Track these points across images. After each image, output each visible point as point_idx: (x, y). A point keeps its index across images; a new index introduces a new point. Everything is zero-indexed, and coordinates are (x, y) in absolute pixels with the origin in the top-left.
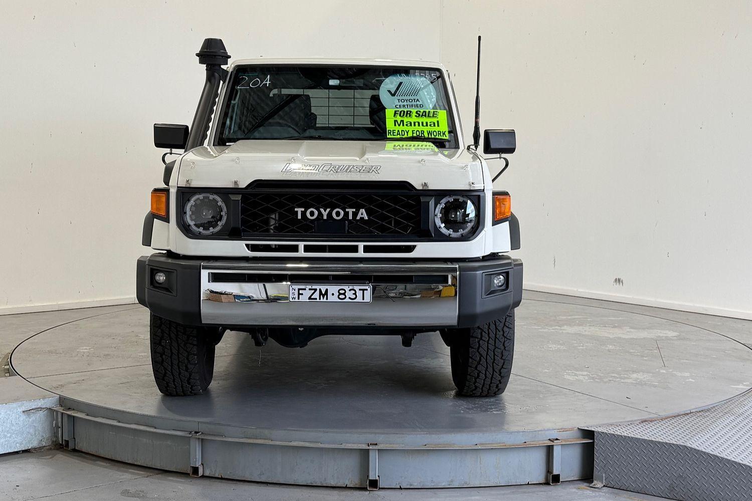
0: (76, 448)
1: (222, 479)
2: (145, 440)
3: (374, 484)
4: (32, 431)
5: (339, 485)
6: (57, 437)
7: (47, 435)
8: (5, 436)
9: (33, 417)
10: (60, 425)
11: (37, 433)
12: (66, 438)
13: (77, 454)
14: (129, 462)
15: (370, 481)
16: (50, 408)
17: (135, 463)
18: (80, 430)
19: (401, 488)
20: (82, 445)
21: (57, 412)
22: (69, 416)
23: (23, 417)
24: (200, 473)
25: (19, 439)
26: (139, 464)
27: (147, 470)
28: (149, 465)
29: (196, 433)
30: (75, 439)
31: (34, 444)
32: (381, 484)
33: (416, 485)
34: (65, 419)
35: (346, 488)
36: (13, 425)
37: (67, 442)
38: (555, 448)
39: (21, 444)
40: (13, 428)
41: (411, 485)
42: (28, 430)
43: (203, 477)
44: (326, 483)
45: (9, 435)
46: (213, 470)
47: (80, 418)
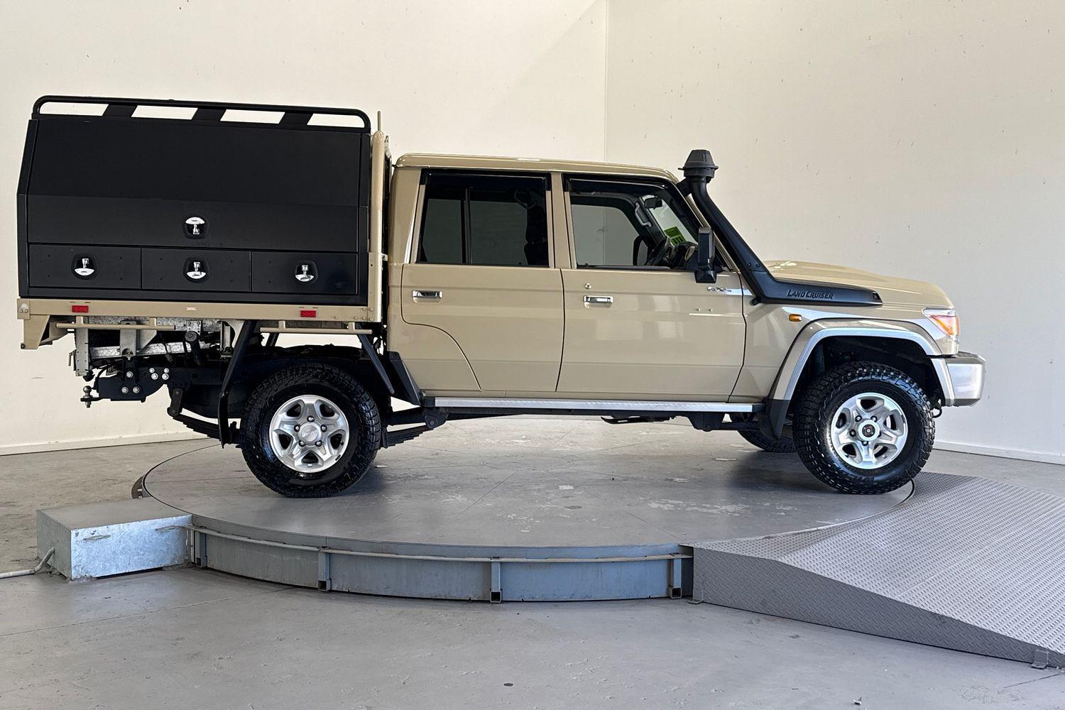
0: (208, 566)
1: (349, 592)
2: (274, 556)
3: (496, 596)
4: (165, 549)
5: (462, 598)
6: (189, 555)
7: (180, 553)
8: (138, 554)
9: (166, 536)
10: (192, 544)
11: (170, 551)
12: (198, 556)
13: (209, 572)
14: (260, 578)
15: (492, 593)
16: (183, 527)
17: (265, 579)
18: (213, 549)
19: (523, 601)
20: (213, 563)
21: (189, 530)
22: (201, 533)
23: (156, 535)
24: (328, 587)
25: (152, 557)
26: (269, 579)
27: (277, 585)
28: (279, 581)
29: (324, 547)
30: (206, 556)
31: (167, 562)
32: (505, 597)
33: (538, 598)
34: (198, 536)
35: (470, 601)
36: (146, 542)
37: (199, 559)
38: (675, 561)
39: (154, 561)
40: (147, 546)
41: (533, 598)
42: (161, 548)
43: (331, 591)
44: (450, 596)
45: (142, 553)
46: (341, 585)
47: (211, 535)
